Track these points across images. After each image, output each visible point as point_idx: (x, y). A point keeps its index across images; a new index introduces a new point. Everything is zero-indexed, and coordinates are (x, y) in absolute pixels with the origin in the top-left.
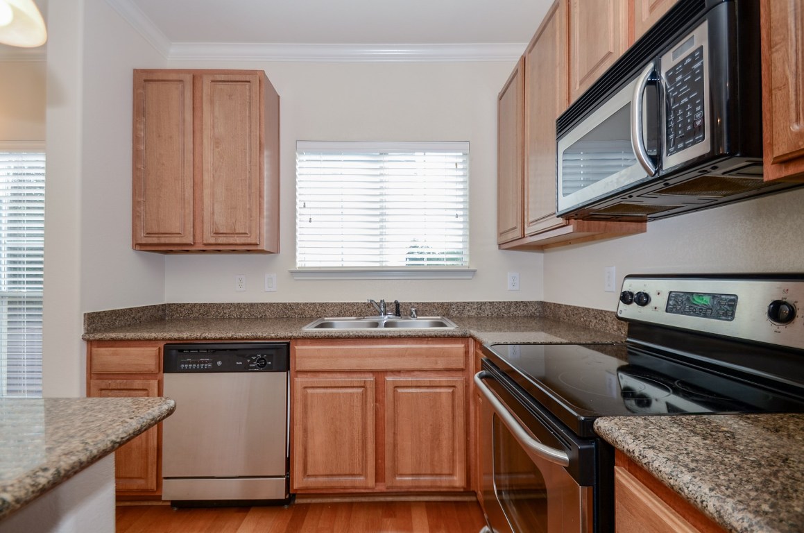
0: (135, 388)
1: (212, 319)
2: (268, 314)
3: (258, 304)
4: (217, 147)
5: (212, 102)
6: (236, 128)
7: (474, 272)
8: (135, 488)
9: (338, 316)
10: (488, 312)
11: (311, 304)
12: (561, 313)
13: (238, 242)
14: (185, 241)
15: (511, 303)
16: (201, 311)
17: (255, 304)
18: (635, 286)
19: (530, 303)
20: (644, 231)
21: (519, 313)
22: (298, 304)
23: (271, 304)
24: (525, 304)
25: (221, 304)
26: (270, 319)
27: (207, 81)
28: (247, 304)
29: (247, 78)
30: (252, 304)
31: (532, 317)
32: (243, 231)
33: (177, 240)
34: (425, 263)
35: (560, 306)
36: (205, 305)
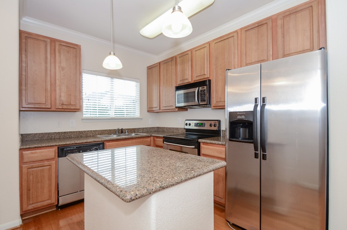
0: (45, 165)
1: (46, 139)
2: (72, 136)
3: (68, 132)
4: (63, 71)
5: (59, 52)
6: (71, 65)
7: (141, 119)
8: (46, 204)
9: (100, 135)
10: (145, 131)
11: (90, 131)
12: (165, 130)
13: (72, 108)
14: (47, 107)
15: (151, 128)
16: (40, 137)
17: (66, 132)
18: (188, 122)
19: (155, 127)
20: (187, 111)
21: (153, 130)
22: (85, 131)
23: (74, 132)
24: (154, 128)
25: (50, 133)
26: (73, 137)
27: (57, 44)
28: (63, 132)
29: (75, 47)
30: (65, 132)
31: (155, 131)
32: (74, 104)
33: (44, 107)
34: (125, 116)
35: (164, 128)
36: (42, 134)
